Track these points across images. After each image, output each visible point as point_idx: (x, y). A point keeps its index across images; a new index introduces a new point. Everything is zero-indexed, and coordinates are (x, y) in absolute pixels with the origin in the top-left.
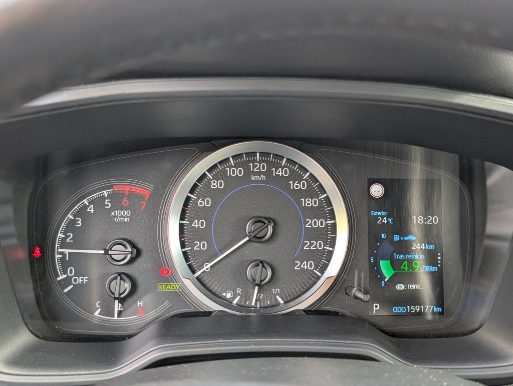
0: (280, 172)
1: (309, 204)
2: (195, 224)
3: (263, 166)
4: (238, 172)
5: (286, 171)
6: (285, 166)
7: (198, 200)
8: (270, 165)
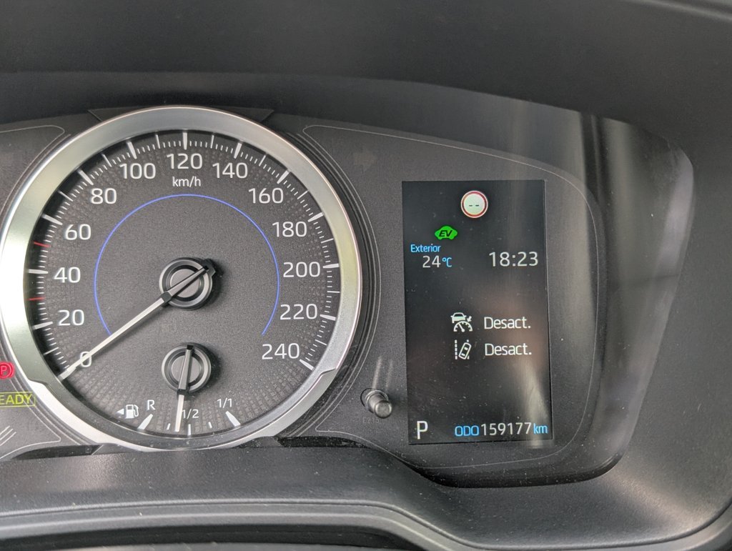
0: (230, 171)
1: (288, 232)
2: (60, 276)
3: (196, 159)
4: (146, 171)
5: (242, 168)
6: (239, 159)
7: (65, 227)
8: (210, 156)
